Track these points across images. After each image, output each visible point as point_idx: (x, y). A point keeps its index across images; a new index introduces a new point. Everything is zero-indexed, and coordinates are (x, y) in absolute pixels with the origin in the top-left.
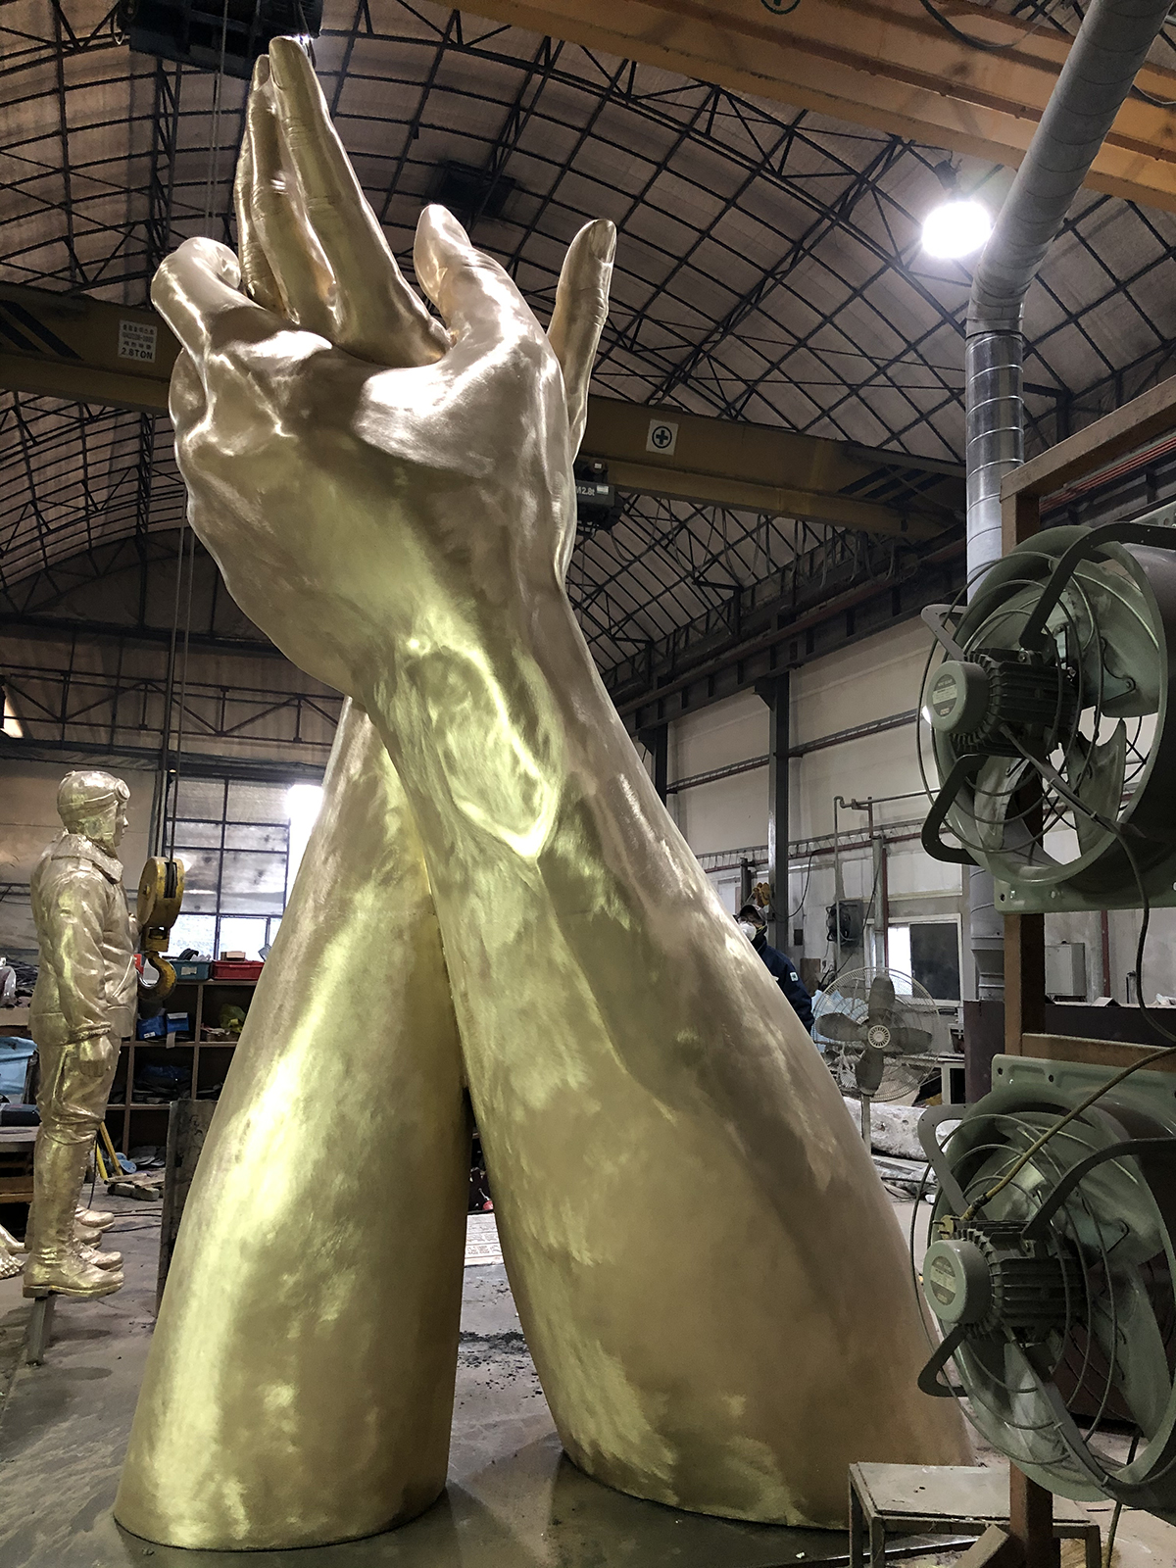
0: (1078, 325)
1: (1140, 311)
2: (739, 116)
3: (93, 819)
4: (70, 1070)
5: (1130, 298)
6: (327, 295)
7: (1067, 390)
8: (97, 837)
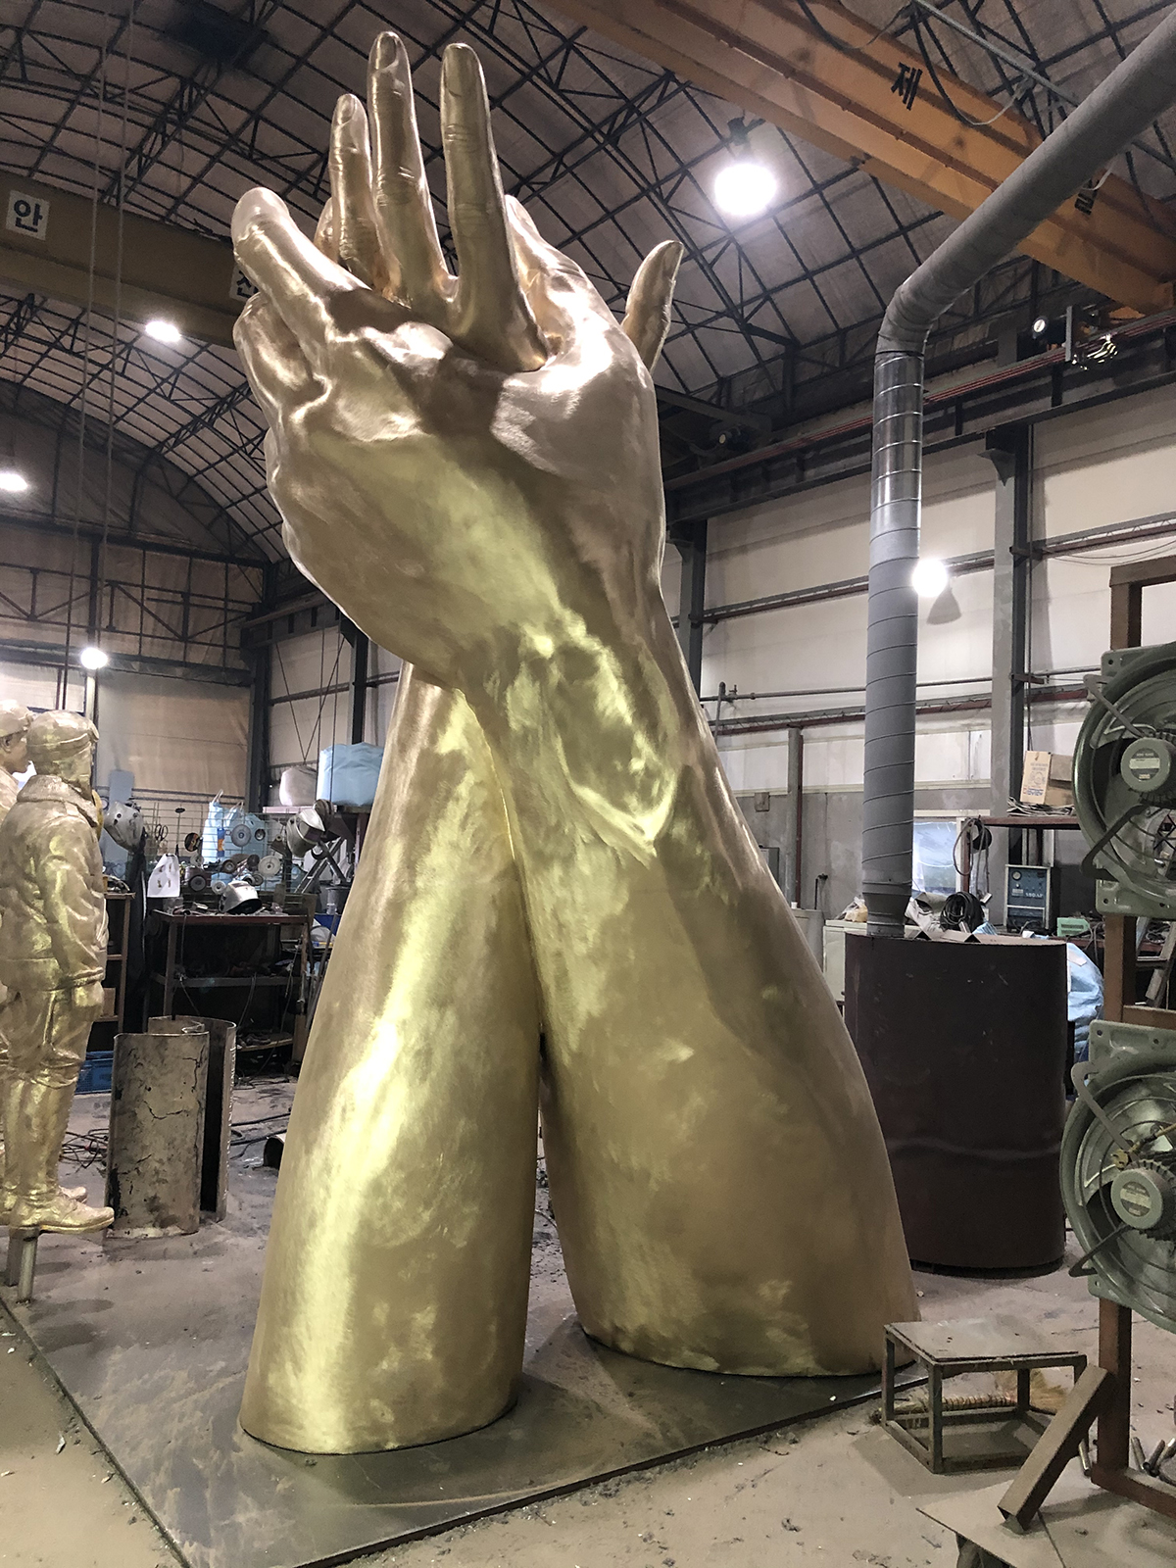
0: (813, 282)
1: (868, 277)
2: (521, 19)
3: (67, 760)
4: (59, 1015)
5: (861, 265)
6: (442, 288)
7: (795, 339)
8: (73, 779)
